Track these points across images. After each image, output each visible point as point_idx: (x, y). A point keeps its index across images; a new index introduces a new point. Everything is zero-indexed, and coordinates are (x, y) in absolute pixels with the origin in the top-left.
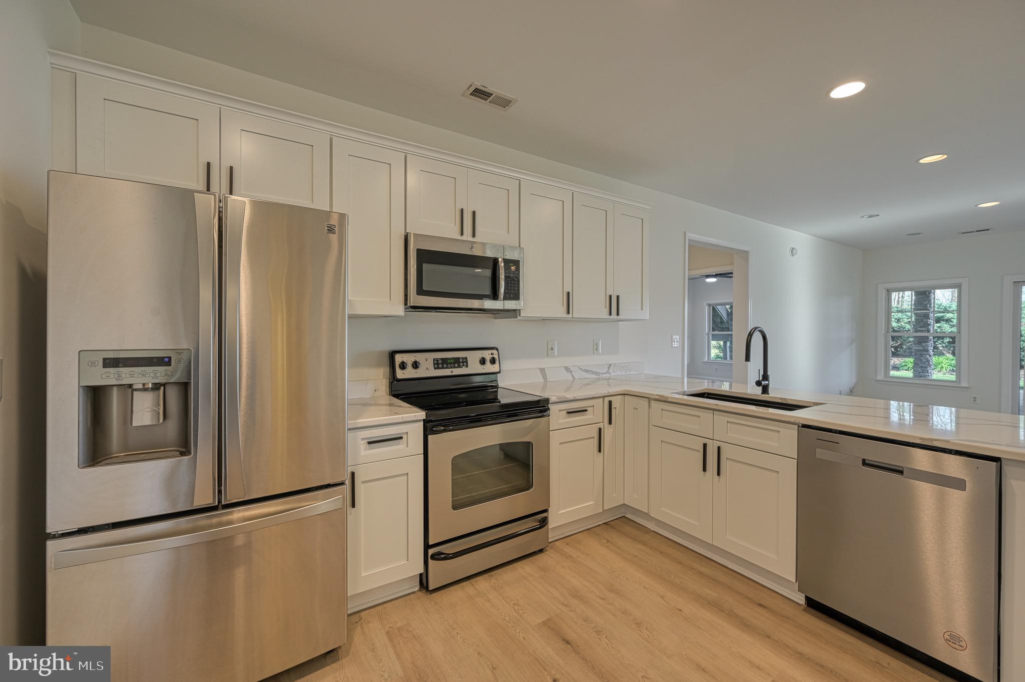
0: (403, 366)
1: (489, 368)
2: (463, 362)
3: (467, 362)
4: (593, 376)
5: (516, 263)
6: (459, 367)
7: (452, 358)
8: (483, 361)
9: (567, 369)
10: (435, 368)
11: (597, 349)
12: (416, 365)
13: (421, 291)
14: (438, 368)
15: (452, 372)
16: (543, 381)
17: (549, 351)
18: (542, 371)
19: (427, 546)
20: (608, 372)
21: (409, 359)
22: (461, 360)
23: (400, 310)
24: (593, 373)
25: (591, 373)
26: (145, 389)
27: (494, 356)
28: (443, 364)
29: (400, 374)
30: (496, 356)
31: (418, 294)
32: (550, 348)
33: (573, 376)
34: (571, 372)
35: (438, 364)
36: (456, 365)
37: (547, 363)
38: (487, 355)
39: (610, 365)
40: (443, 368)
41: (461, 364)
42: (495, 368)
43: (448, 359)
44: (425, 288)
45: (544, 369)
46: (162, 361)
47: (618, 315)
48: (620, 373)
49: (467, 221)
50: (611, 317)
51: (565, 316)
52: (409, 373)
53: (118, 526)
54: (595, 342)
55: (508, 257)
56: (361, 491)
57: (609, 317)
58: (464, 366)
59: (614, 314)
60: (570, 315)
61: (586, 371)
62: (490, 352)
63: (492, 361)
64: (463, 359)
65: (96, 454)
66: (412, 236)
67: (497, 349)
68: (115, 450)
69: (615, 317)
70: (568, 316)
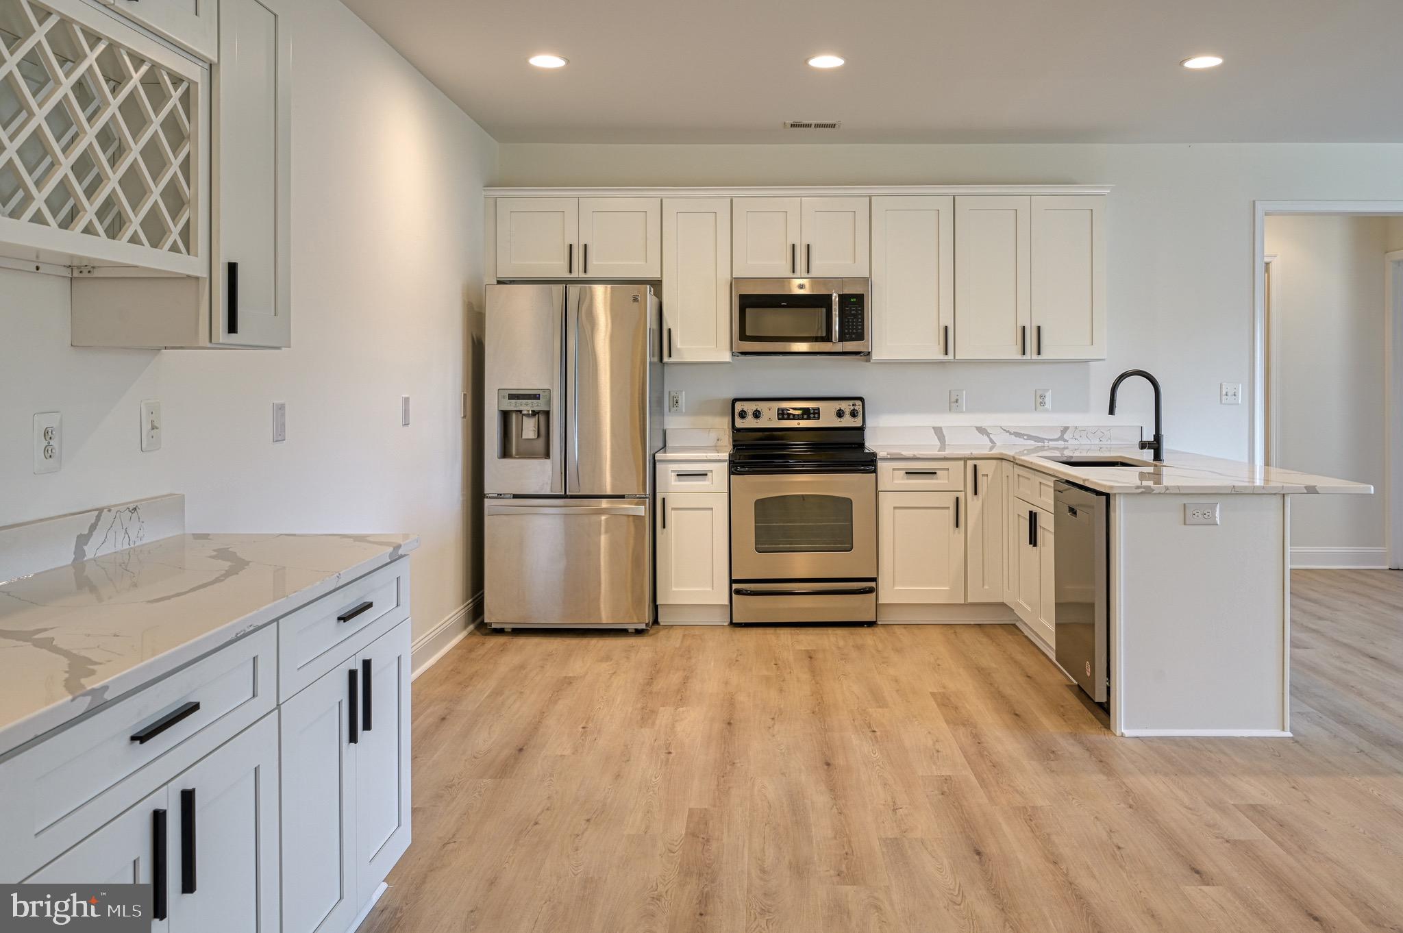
0: (743, 415)
1: (847, 422)
2: (814, 413)
3: (819, 413)
4: (1032, 442)
5: (860, 298)
6: (809, 418)
7: (801, 409)
8: (840, 414)
9: (981, 430)
10: (779, 419)
11: (1043, 404)
12: (757, 415)
13: (743, 337)
14: (782, 419)
15: (799, 424)
17: (954, 404)
18: (938, 431)
19: (732, 581)
20: (1061, 438)
21: (750, 407)
22: (812, 411)
23: (726, 357)
24: (1030, 437)
25: (1025, 437)
26: (528, 415)
27: (856, 408)
28: (788, 415)
29: (739, 423)
30: (859, 408)
31: (741, 339)
32: (954, 399)
33: (991, 441)
34: (988, 434)
35: (783, 414)
36: (805, 417)
37: (947, 420)
38: (846, 406)
39: (1066, 429)
40: (788, 419)
41: (812, 416)
42: (857, 422)
43: (795, 409)
44: (748, 333)
45: (940, 428)
46: (536, 397)
47: (1039, 353)
48: (1087, 442)
49: (800, 255)
50: (1024, 357)
51: (942, 357)
52: (750, 423)
53: (516, 496)
54: (1039, 393)
55: (846, 291)
56: (672, 516)
57: (1019, 357)
58: (814, 418)
59: (1031, 353)
60: (950, 356)
61: (1017, 435)
62: (851, 402)
63: (854, 414)
64: (814, 409)
65: (505, 453)
66: (735, 282)
67: (861, 399)
68: (514, 453)
69: (1035, 357)
70: (946, 357)
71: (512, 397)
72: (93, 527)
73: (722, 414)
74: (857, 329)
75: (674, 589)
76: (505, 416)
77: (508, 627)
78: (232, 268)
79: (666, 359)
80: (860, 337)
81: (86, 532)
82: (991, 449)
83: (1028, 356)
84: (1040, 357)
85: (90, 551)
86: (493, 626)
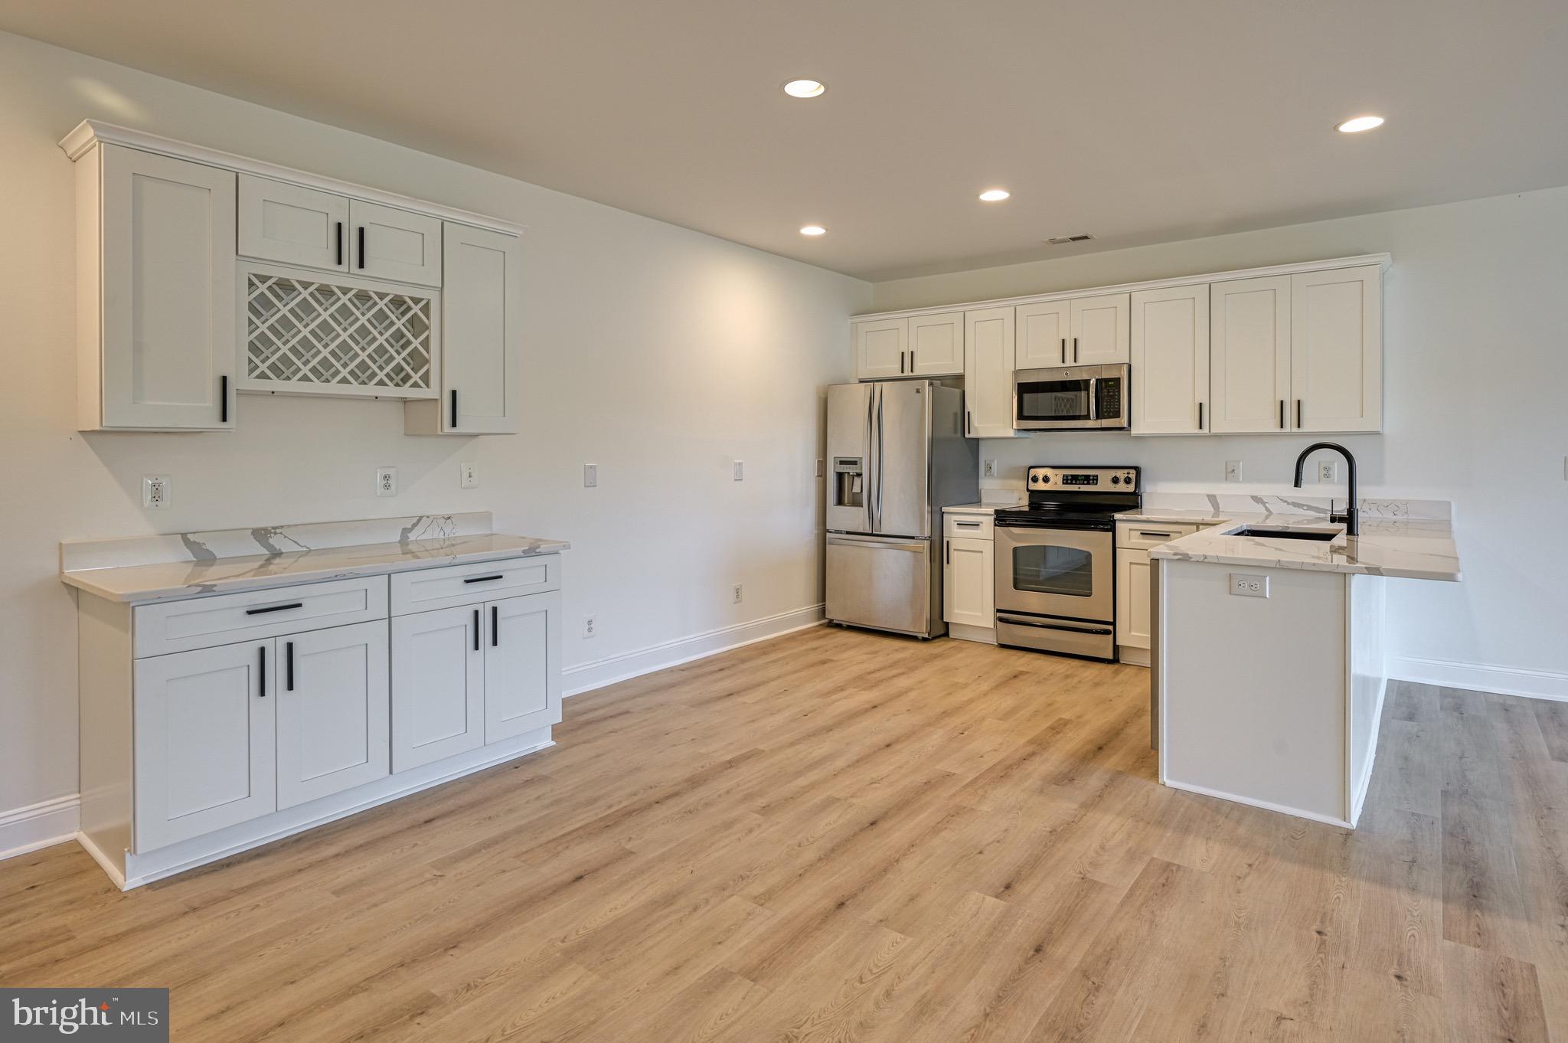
0: (1035, 479)
1: (1122, 487)
2: (1093, 480)
3: (1097, 480)
4: (1312, 513)
5: (1117, 380)
6: (1088, 484)
7: (1083, 475)
8: (1115, 480)
9: (1257, 499)
10: (1063, 483)
11: (1327, 476)
12: (1046, 479)
13: (1021, 417)
14: (1067, 483)
15: (1079, 488)
16: (1212, 509)
17: (1230, 474)
18: (1212, 499)
19: (996, 611)
21: (1041, 473)
22: (1091, 478)
23: (1011, 433)
24: (1310, 508)
25: (1305, 508)
26: (854, 476)
27: (1130, 476)
28: (1072, 480)
29: (1033, 486)
30: (1134, 476)
31: (1019, 419)
32: (1230, 470)
33: (1267, 509)
34: (1264, 503)
35: (1067, 480)
36: (1086, 482)
37: (1221, 489)
38: (1121, 474)
40: (1071, 483)
41: (1091, 482)
42: (1131, 488)
43: (1078, 475)
44: (1026, 414)
45: (1214, 496)
46: (855, 463)
47: (1299, 426)
48: (1378, 515)
49: (1069, 347)
50: (1283, 430)
51: (1197, 431)
52: (1041, 486)
53: (848, 533)
54: (1323, 465)
55: (1105, 376)
56: (954, 555)
57: (1278, 430)
58: (1093, 484)
59: (1290, 426)
60: (1206, 430)
61: (1295, 504)
62: (1126, 471)
63: (1128, 481)
64: (1094, 476)
65: (840, 502)
66: (1017, 373)
67: (1137, 469)
68: (846, 502)
69: (1295, 429)
70: (1201, 431)
71: (842, 463)
72: (415, 525)
73: (1018, 478)
74: (1114, 408)
75: (956, 611)
76: (840, 476)
77: (844, 624)
78: (454, 393)
79: (967, 435)
80: (1117, 414)
81: (410, 526)
82: (1267, 517)
83: (1287, 429)
84: (1301, 430)
85: (412, 536)
86: (835, 622)
